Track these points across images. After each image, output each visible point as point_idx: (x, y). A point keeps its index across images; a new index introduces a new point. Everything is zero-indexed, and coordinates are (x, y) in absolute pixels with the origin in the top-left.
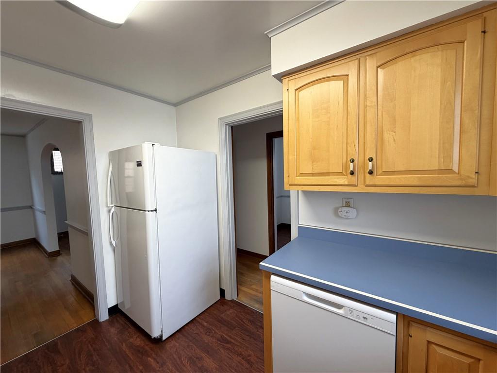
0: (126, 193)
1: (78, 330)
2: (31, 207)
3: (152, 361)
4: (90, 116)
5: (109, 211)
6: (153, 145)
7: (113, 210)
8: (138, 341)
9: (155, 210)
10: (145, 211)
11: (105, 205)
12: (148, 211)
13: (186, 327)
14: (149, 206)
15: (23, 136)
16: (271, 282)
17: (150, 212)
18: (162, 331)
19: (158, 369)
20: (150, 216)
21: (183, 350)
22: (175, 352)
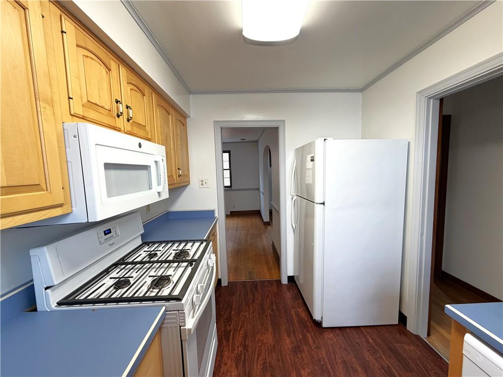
0: (306, 184)
1: (269, 281)
2: (258, 189)
3: (310, 337)
4: (284, 121)
5: (292, 198)
6: (325, 140)
7: (294, 198)
8: (303, 315)
9: (323, 204)
10: (314, 203)
11: (290, 193)
12: (317, 203)
13: (348, 330)
14: (318, 198)
15: (257, 142)
16: (464, 342)
17: (318, 205)
18: (322, 318)
19: (313, 348)
20: (318, 209)
21: (339, 349)
22: (332, 345)
